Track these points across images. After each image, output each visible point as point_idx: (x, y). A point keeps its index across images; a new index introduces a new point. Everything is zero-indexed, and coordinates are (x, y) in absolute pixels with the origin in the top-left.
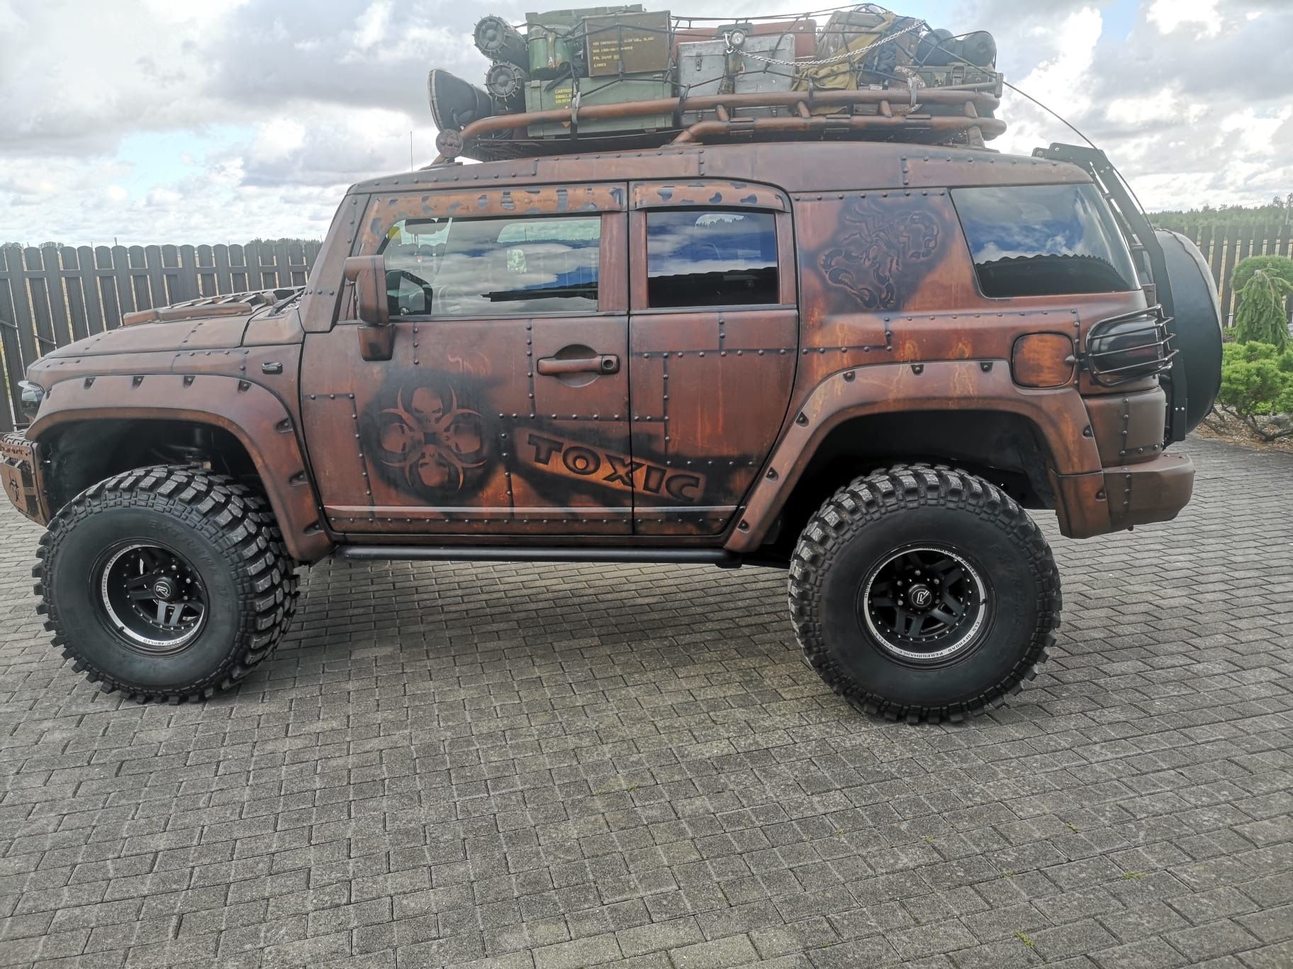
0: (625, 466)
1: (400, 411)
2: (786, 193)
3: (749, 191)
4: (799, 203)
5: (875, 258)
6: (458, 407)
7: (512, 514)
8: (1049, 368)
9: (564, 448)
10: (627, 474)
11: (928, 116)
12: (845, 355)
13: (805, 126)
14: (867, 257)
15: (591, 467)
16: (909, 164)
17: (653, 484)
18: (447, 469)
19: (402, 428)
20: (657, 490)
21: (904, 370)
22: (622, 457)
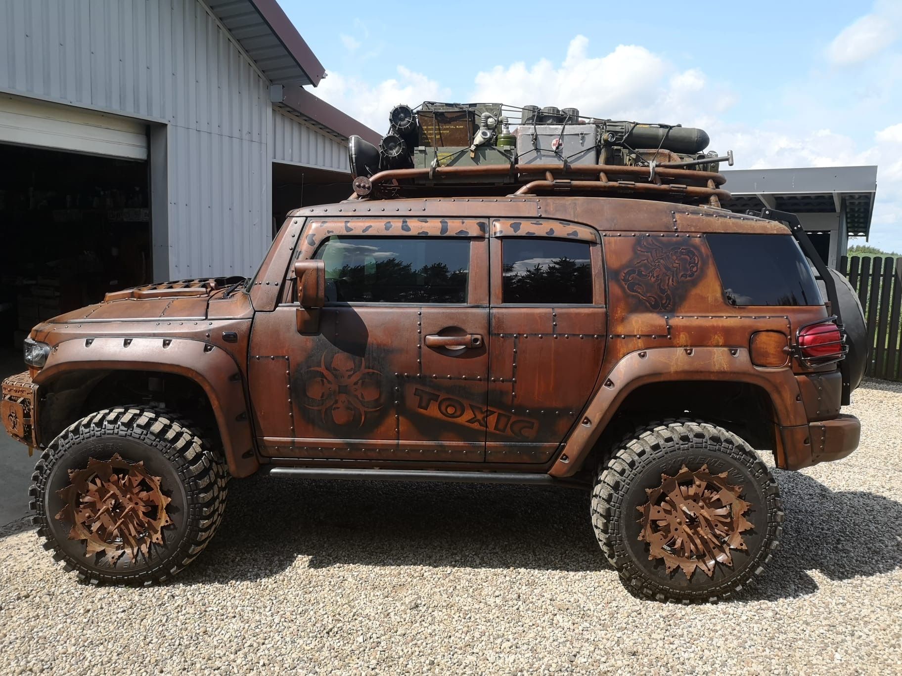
0: (482, 413)
1: (322, 369)
2: (598, 231)
3: (572, 228)
4: (606, 238)
5: (657, 276)
6: (366, 368)
7: (398, 445)
8: (773, 354)
9: (439, 400)
10: (483, 418)
11: (685, 186)
12: (640, 341)
13: (605, 187)
14: (653, 275)
15: (458, 413)
16: (677, 216)
17: (501, 426)
18: (353, 412)
19: (322, 381)
20: (504, 431)
21: (680, 351)
22: (481, 406)
